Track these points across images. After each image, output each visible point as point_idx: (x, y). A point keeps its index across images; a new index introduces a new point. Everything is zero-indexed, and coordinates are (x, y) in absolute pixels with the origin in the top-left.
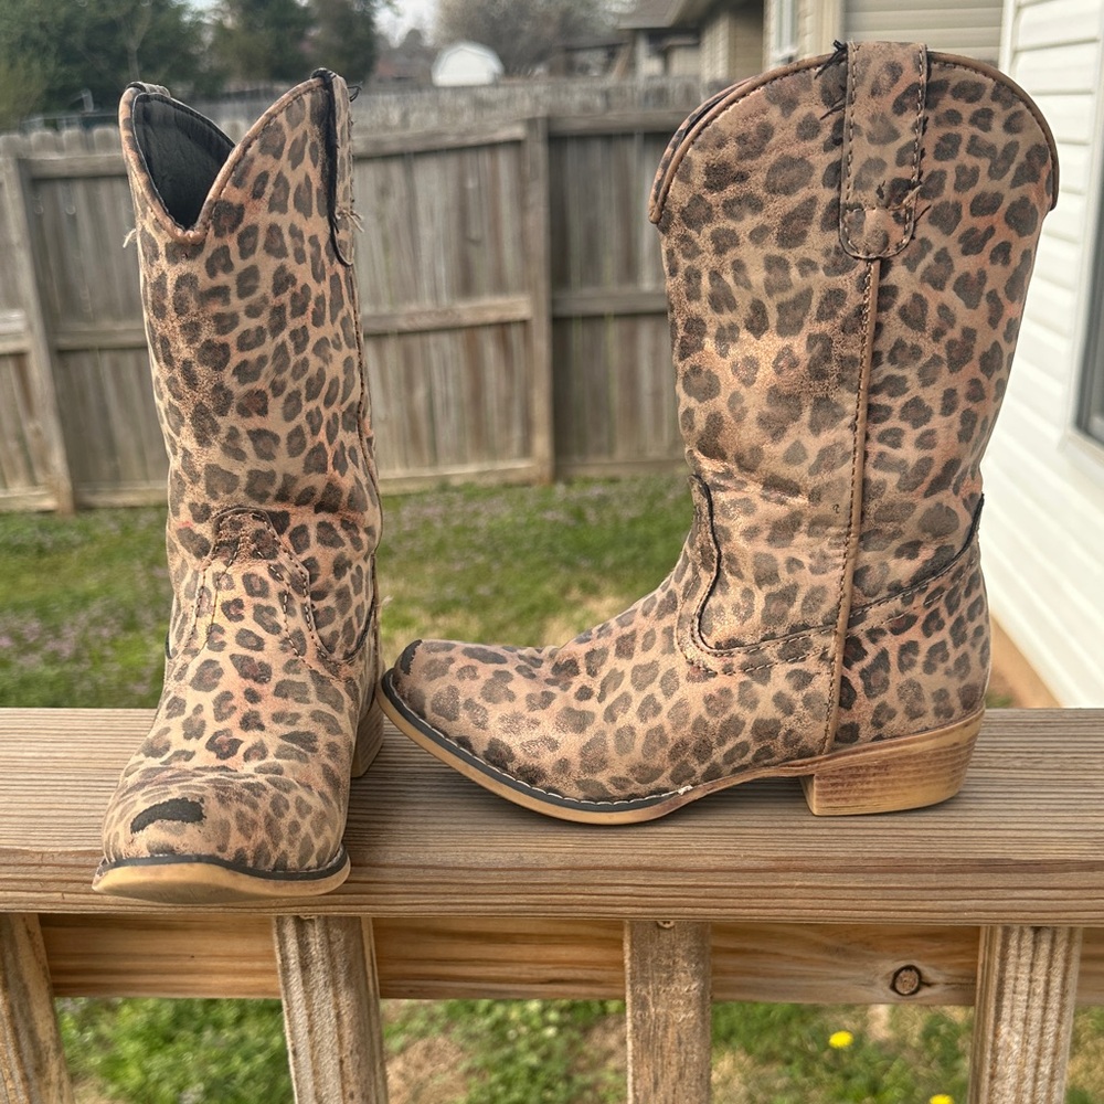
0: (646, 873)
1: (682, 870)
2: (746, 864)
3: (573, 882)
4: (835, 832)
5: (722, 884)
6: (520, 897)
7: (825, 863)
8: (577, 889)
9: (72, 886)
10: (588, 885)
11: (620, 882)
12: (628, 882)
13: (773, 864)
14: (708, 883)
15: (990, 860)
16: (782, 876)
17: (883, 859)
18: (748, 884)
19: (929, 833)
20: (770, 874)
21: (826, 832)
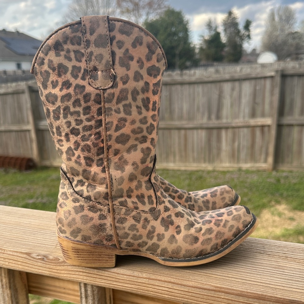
0: (172, 284)
1: (183, 285)
2: (205, 287)
3: (149, 283)
4: (243, 281)
5: (197, 292)
6: (133, 285)
7: (233, 291)
8: (150, 286)
9: (11, 261)
10: (153, 285)
11: (164, 286)
12: (166, 286)
13: (214, 289)
14: (192, 291)
15: (293, 300)
16: (217, 293)
17: (254, 293)
18: (206, 294)
19: (277, 287)
20: (213, 292)
21: (239, 280)
